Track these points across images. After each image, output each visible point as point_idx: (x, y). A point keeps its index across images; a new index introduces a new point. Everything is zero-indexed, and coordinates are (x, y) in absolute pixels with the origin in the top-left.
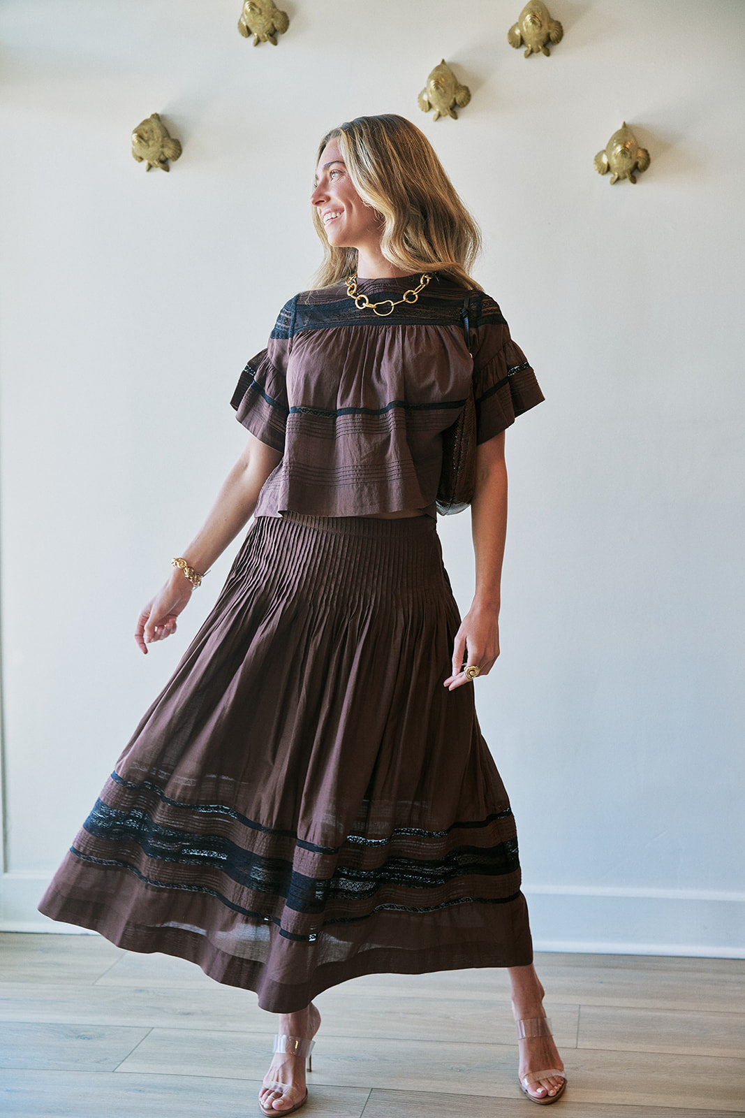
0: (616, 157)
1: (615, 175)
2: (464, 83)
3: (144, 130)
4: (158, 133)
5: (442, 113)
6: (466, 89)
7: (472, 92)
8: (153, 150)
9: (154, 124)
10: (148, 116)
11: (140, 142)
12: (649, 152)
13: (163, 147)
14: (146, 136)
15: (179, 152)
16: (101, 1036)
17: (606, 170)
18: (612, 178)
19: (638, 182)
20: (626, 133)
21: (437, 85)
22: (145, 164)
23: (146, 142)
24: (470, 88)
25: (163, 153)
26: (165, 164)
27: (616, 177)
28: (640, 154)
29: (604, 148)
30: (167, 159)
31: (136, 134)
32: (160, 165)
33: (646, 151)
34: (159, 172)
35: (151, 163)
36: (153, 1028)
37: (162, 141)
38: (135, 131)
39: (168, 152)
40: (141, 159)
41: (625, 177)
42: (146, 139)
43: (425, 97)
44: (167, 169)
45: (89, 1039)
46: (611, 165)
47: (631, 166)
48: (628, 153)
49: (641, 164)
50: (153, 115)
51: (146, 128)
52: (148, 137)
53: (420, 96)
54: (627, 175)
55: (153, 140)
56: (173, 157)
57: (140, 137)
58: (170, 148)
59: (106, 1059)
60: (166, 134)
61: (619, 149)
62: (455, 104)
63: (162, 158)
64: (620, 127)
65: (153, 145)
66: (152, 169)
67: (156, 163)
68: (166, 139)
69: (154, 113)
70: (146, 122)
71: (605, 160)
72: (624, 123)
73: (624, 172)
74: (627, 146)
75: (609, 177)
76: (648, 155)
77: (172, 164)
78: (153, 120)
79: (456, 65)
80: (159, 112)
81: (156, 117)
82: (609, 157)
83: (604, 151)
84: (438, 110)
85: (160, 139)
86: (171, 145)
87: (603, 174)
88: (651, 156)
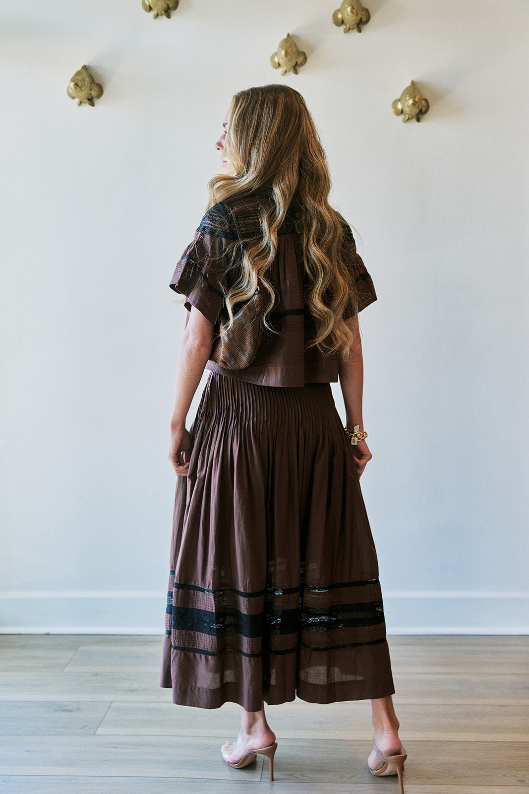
0: (409, 107)
1: (406, 117)
2: (302, 49)
3: (78, 79)
4: (87, 80)
5: (287, 70)
6: (304, 54)
7: (307, 56)
8: (84, 93)
9: (85, 74)
10: (80, 68)
11: (76, 88)
12: (429, 101)
13: (91, 90)
14: (80, 84)
15: (101, 93)
16: (78, 709)
17: (400, 112)
18: (404, 118)
19: (421, 121)
20: (414, 89)
21: (286, 54)
22: (77, 100)
23: (80, 88)
24: (307, 54)
25: (90, 94)
26: (91, 101)
27: (407, 118)
28: (423, 102)
29: (398, 97)
30: (92, 98)
31: (73, 83)
32: (88, 102)
33: (426, 100)
34: (87, 107)
35: (82, 101)
36: (112, 702)
37: (90, 86)
38: (73, 80)
39: (94, 93)
40: (74, 98)
41: (413, 118)
42: (80, 86)
43: (276, 60)
44: (92, 105)
45: (71, 712)
46: (404, 111)
48: (417, 105)
49: (424, 109)
50: (83, 67)
51: (79, 77)
52: (81, 85)
53: (272, 58)
55: (85, 86)
56: (97, 96)
57: (76, 85)
58: (95, 91)
59: (86, 726)
60: (92, 81)
61: (411, 102)
62: (297, 64)
63: (90, 97)
64: (409, 84)
65: (85, 90)
66: (82, 104)
67: (86, 101)
68: (93, 84)
69: (82, 65)
70: (78, 73)
71: (400, 106)
72: (412, 81)
73: (413, 115)
74: (416, 100)
75: (402, 117)
76: (428, 103)
77: (97, 101)
78: (84, 71)
79: (297, 37)
80: (86, 64)
81: (85, 68)
82: (403, 105)
83: (399, 100)
84: (285, 69)
85: (89, 85)
86: (96, 88)
87: (398, 115)
88: (430, 104)
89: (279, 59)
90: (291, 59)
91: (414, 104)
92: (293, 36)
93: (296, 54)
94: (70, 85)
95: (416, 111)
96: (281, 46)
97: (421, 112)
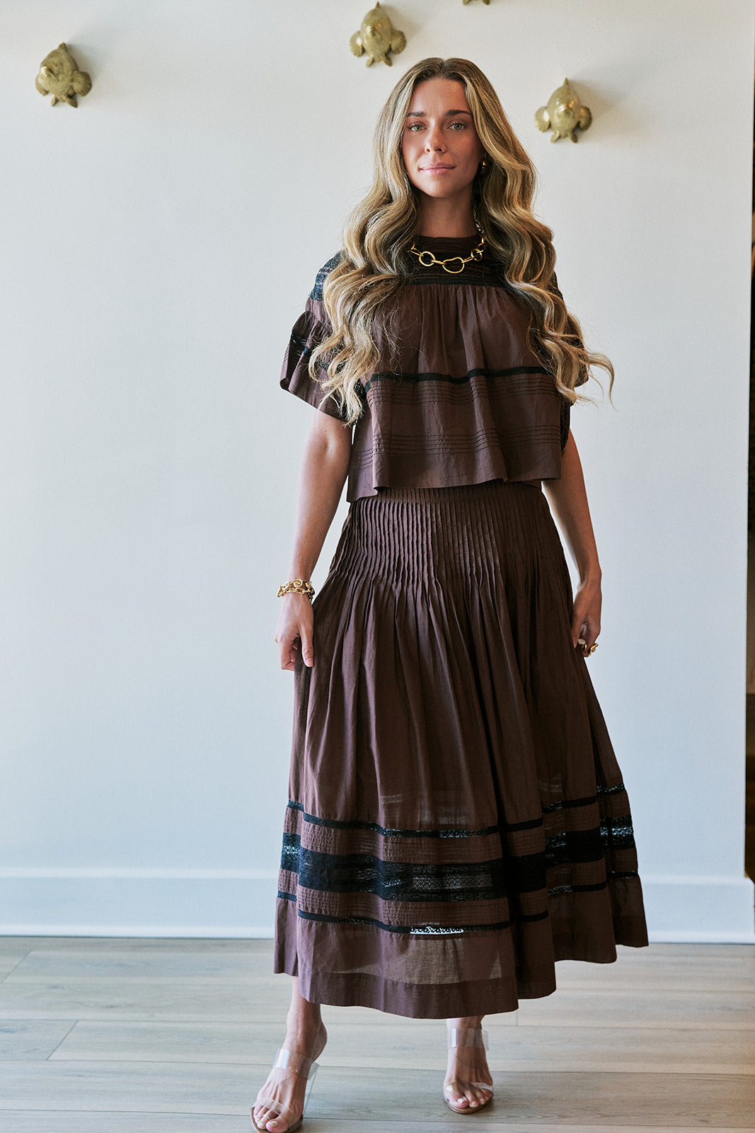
0: (559, 117)
1: (556, 133)
2: (399, 28)
3: (54, 63)
4: (67, 65)
5: (376, 58)
6: (402, 34)
7: (407, 38)
8: (62, 85)
9: (63, 56)
10: (56, 47)
11: (49, 76)
12: (591, 110)
13: (72, 81)
14: (55, 69)
15: (88, 86)
16: (24, 1029)
17: (547, 127)
18: (553, 136)
19: (579, 140)
20: (569, 90)
21: (374, 31)
22: (51, 97)
23: (56, 76)
24: (405, 34)
25: (72, 87)
26: (73, 99)
27: (558, 136)
28: (582, 111)
29: (545, 103)
30: (75, 93)
31: (45, 67)
32: (68, 99)
33: (587, 110)
34: (66, 107)
35: (59, 97)
36: (78, 1021)
37: (72, 75)
38: (44, 64)
39: (77, 87)
40: (47, 92)
41: (566, 136)
42: (56, 73)
43: (359, 42)
44: (75, 105)
46: (553, 123)
47: (573, 125)
48: (572, 113)
49: (583, 123)
50: (61, 46)
51: (56, 60)
52: (58, 70)
53: (353, 40)
54: (569, 134)
55: (63, 73)
56: (82, 92)
57: (50, 70)
58: (79, 82)
60: (75, 67)
61: (562, 108)
62: (390, 49)
63: (71, 92)
64: (561, 83)
65: (62, 80)
66: (58, 103)
67: (64, 98)
68: (75, 72)
69: (61, 43)
70: (54, 54)
71: (546, 117)
72: (566, 79)
73: (566, 131)
74: (571, 106)
75: (550, 134)
76: (590, 114)
77: (81, 100)
78: (62, 51)
79: (391, 8)
80: (66, 41)
81: (64, 47)
82: (551, 115)
83: (546, 108)
84: (372, 56)
85: (70, 73)
86: (81, 79)
87: (544, 131)
88: (593, 115)
89: (363, 41)
90: (381, 39)
91: (567, 112)
92: (385, 6)
93: (389, 32)
94: (40, 71)
95: (570, 123)
96: (366, 21)
97: (579, 128)
